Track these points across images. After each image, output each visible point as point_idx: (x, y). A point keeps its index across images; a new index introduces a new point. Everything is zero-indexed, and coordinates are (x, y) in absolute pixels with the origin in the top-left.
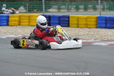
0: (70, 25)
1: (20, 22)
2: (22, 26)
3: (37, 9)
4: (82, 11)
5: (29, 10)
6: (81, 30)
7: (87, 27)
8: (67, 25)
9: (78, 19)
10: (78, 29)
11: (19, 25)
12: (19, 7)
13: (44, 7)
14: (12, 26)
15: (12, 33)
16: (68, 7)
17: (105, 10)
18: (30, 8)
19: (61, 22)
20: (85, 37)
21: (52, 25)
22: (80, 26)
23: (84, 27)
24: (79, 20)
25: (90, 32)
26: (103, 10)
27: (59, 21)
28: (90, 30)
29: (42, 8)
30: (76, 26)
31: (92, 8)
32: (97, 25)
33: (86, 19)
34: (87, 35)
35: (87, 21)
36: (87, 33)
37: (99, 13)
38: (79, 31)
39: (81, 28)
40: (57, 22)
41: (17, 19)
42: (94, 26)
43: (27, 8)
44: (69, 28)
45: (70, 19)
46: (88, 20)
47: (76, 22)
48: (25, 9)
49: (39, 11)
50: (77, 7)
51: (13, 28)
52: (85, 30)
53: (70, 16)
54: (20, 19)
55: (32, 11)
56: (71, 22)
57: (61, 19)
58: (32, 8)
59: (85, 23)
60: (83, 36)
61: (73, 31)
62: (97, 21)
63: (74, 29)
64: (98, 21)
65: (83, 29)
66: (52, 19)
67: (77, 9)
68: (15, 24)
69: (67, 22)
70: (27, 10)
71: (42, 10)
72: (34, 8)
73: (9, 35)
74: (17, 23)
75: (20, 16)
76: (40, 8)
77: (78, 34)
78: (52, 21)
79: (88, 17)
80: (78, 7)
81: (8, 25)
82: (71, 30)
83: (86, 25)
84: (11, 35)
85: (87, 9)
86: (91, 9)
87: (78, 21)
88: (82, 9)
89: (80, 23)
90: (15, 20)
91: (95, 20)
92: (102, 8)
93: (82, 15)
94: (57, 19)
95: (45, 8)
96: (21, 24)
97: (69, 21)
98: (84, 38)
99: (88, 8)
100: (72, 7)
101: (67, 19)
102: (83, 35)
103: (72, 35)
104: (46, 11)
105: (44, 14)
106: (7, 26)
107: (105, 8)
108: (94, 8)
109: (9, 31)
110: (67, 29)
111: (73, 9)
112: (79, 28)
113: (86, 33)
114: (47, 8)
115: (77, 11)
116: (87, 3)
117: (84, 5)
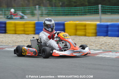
7: (24, 34)
9: (15, 25)
10: (15, 35)
17: (44, 16)
20: (22, 44)
22: (17, 32)
23: (22, 34)
24: (17, 26)
25: (28, 39)
26: (41, 16)
28: (28, 37)
30: (13, 32)
31: (29, 13)
32: (35, 31)
33: (24, 25)
34: (25, 42)
35: (24, 27)
36: (25, 40)
37: (37, 19)
38: (16, 37)
39: (19, 34)
42: (33, 32)
45: (8, 25)
46: (26, 26)
47: (13, 28)
52: (23, 37)
53: (7, 22)
56: (8, 28)
59: (22, 29)
60: (21, 42)
61: (10, 38)
62: (35, 27)
63: (11, 36)
64: (37, 27)
65: (21, 35)
77: (15, 40)
79: (25, 23)
82: (8, 37)
83: (24, 31)
86: (29, 15)
87: (15, 27)
89: (17, 29)
91: (33, 26)
92: (40, 13)
99: (26, 13)
103: (10, 42)
107: (44, 13)
108: (31, 13)
112: (17, 35)
113: (23, 40)
116: (25, 8)
117: (21, 10)
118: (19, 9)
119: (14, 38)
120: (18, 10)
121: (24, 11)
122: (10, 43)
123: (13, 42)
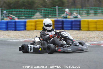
0: (81, 29)
1: (36, 26)
2: (38, 31)
3: (51, 15)
4: (92, 16)
5: (44, 16)
6: (91, 33)
7: (96, 30)
8: (79, 29)
9: (88, 23)
10: (88, 32)
11: (36, 29)
12: (35, 13)
13: (57, 13)
14: (29, 30)
15: (29, 37)
16: (79, 12)
18: (45, 14)
19: (73, 26)
21: (65, 28)
22: (90, 29)
23: (94, 30)
24: (90, 24)
25: (99, 35)
27: (72, 25)
28: (99, 33)
29: (56, 14)
30: (87, 29)
33: (96, 22)
34: (97, 37)
35: (96, 25)
36: (97, 36)
38: (89, 34)
39: (92, 31)
40: (70, 26)
41: (33, 24)
43: (43, 13)
44: (81, 32)
45: (82, 23)
47: (87, 26)
48: (40, 14)
49: (53, 17)
50: (87, 12)
51: (30, 32)
52: (95, 33)
53: (82, 20)
54: (36, 24)
55: (47, 17)
56: (82, 26)
57: (73, 23)
58: (47, 14)
59: (95, 26)
61: (84, 34)
63: (85, 32)
65: (93, 32)
66: (65, 23)
67: (87, 14)
68: (32, 28)
69: (79, 26)
70: (42, 16)
71: (56, 16)
72: (49, 14)
73: (26, 39)
74: (33, 27)
75: (36, 22)
76: (54, 14)
77: (88, 36)
78: (65, 25)
80: (89, 12)
81: (25, 29)
82: (82, 33)
83: (96, 28)
84: (28, 38)
85: (97, 14)
86: (100, 13)
87: (88, 25)
88: (92, 14)
89: (90, 26)
90: (32, 25)
93: (92, 19)
94: (70, 24)
95: (59, 14)
96: (37, 28)
97: (80, 25)
98: (94, 40)
99: (98, 12)
100: (83, 12)
101: (79, 23)
102: (93, 37)
103: (84, 37)
104: (60, 16)
105: (57, 19)
106: (25, 31)
109: (26, 35)
110: (79, 32)
111: (84, 14)
112: (90, 31)
113: (96, 36)
114: (60, 14)
115: (88, 15)
116: (97, 8)
117: (93, 10)
118: (92, 8)
119: (88, 34)
120: (90, 10)
121: (96, 11)
122: (84, 39)
123: (87, 38)
